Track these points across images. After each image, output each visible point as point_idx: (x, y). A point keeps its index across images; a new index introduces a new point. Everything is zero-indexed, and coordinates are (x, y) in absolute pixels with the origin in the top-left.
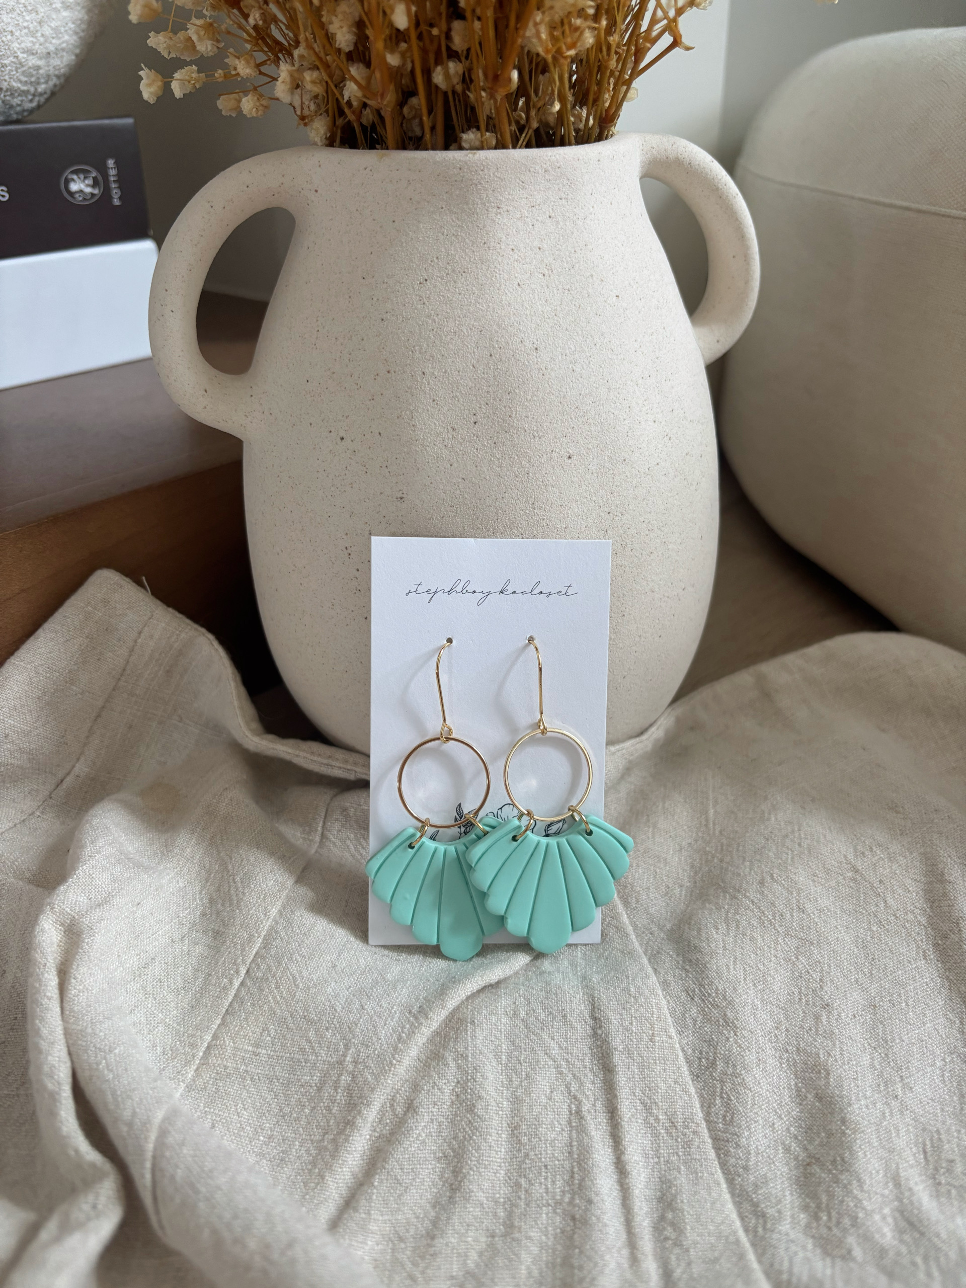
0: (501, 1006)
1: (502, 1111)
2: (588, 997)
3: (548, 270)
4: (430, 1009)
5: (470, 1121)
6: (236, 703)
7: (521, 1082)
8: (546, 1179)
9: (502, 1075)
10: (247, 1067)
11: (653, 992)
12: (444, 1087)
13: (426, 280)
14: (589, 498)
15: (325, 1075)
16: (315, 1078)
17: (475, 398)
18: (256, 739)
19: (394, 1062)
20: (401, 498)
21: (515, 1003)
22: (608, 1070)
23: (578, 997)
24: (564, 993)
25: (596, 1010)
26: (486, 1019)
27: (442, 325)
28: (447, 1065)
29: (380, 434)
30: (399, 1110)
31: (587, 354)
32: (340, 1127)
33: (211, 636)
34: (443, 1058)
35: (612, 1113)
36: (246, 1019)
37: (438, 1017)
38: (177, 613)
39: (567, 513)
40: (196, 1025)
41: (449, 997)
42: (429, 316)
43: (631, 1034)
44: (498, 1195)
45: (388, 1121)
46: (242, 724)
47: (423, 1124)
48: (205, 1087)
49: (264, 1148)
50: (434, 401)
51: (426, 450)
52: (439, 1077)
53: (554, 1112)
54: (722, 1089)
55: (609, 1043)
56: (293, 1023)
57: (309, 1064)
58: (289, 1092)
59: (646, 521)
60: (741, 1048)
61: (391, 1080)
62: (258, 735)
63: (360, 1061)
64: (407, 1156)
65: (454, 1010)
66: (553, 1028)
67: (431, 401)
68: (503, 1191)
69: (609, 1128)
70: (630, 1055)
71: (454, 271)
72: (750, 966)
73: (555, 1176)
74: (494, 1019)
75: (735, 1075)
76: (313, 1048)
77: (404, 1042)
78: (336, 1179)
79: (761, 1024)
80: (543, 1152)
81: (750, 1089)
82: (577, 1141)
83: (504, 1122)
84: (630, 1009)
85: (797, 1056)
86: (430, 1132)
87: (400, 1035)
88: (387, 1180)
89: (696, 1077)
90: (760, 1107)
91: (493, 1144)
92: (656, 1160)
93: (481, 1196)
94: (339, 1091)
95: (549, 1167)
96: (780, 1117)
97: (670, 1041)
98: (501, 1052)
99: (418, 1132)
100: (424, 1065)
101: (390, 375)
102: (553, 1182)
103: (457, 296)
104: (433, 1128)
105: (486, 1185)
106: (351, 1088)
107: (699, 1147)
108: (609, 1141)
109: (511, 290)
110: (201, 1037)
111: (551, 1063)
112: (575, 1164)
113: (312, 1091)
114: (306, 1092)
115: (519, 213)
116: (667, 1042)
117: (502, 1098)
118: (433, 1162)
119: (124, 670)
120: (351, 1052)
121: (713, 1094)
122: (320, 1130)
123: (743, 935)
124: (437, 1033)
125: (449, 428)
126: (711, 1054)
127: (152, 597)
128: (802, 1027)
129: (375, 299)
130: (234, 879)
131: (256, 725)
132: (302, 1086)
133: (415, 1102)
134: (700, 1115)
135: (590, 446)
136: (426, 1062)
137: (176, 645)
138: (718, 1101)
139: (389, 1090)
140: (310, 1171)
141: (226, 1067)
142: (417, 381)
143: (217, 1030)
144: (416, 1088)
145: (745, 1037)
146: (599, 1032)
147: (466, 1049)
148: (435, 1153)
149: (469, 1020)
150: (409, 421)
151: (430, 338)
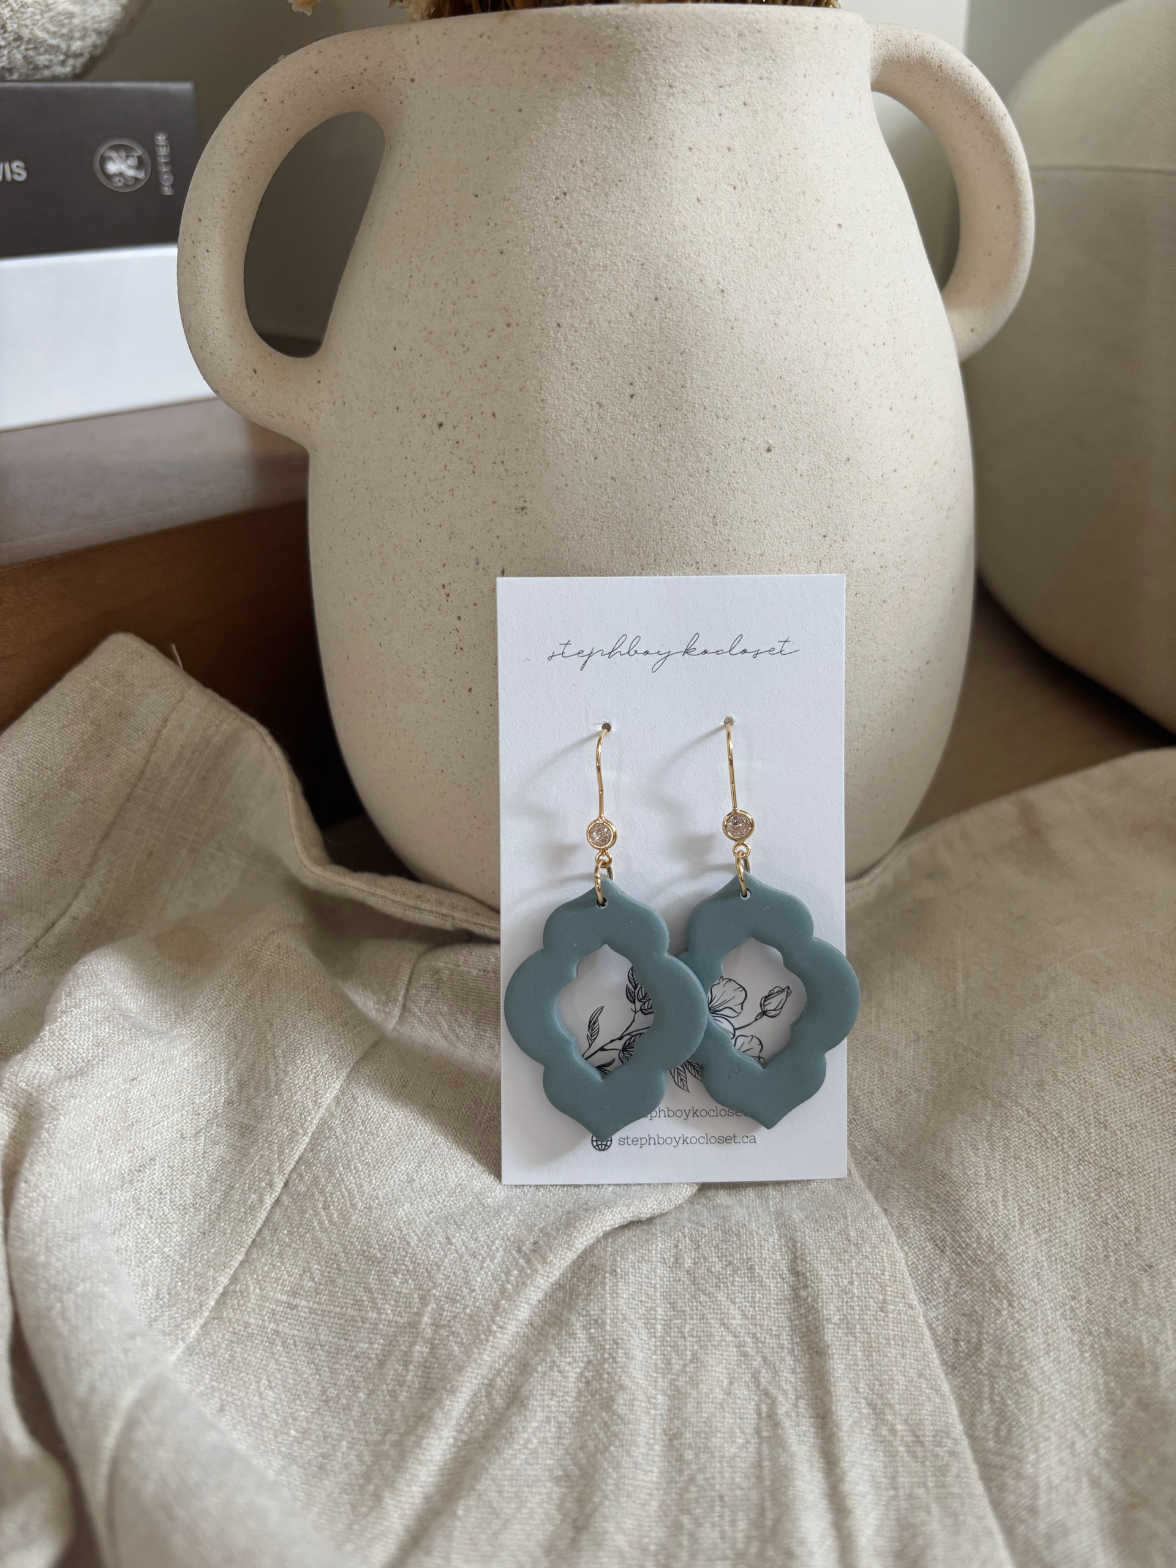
0: (656, 1250)
1: (655, 1409)
2: (786, 1241)
3: (741, 180)
4: (550, 1250)
5: (606, 1423)
6: (293, 821)
7: (685, 1365)
8: (721, 1516)
9: (655, 1354)
10: (278, 1325)
11: (883, 1237)
12: (568, 1368)
13: (565, 194)
14: (796, 511)
15: (391, 1342)
16: (376, 1346)
17: (631, 360)
18: (318, 870)
19: (494, 1328)
20: (523, 509)
21: (677, 1246)
22: (817, 1352)
23: (771, 1239)
24: (751, 1233)
25: (799, 1261)
26: (633, 1268)
27: (586, 256)
28: (572, 1335)
29: (494, 415)
30: (499, 1402)
31: (796, 303)
32: (410, 1423)
33: (263, 731)
34: (567, 1325)
35: (823, 1418)
36: (280, 1255)
37: (561, 1261)
38: (217, 696)
39: (764, 533)
40: (208, 1261)
41: (578, 1232)
42: (568, 244)
43: (852, 1298)
44: (647, 1540)
45: (482, 1417)
46: (299, 849)
47: (535, 1424)
48: (215, 1352)
49: (296, 1447)
50: (572, 364)
51: (559, 436)
52: (561, 1353)
53: (734, 1413)
54: (992, 1388)
55: (818, 1312)
56: (347, 1262)
57: (367, 1325)
58: (337, 1366)
59: (878, 554)
60: (1020, 1325)
61: (489, 1356)
62: (320, 865)
63: (443, 1323)
64: (508, 1473)
65: (585, 1252)
66: (733, 1285)
67: (569, 365)
68: (655, 1534)
69: (819, 1441)
70: (850, 1330)
71: (604, 180)
72: (1028, 1204)
73: (734, 1512)
74: (645, 1268)
75: (1012, 1367)
76: (373, 1300)
77: (510, 1298)
78: (399, 1502)
79: (1049, 1291)
80: (717, 1475)
81: (1036, 1389)
82: (770, 1460)
83: (657, 1426)
84: (849, 1261)
85: (1107, 1340)
86: (544, 1438)
87: (503, 1286)
88: (477, 1507)
89: (952, 1368)
90: (1052, 1417)
91: (640, 1460)
92: (892, 1492)
93: (621, 1540)
94: (411, 1367)
95: (726, 1498)
96: (1083, 1433)
97: (910, 1312)
98: (655, 1319)
99: (526, 1436)
100: (539, 1333)
101: (510, 330)
102: (733, 1523)
103: (609, 215)
104: (549, 1431)
105: (629, 1524)
106: (428, 1364)
107: (958, 1476)
108: (818, 1462)
109: (687, 206)
110: (214, 1278)
111: (730, 1338)
112: (767, 1494)
113: (370, 1365)
114: (362, 1367)
115: (701, 95)
116: (906, 1314)
117: (655, 1389)
118: (549, 1484)
119: (143, 772)
120: (430, 1309)
121: (979, 1396)
122: (380, 1427)
123: (1016, 1159)
124: (559, 1286)
125: (594, 403)
126: (974, 1335)
127: (183, 673)
128: (1112, 1299)
129: (492, 224)
130: (273, 1054)
131: (318, 852)
132: (357, 1357)
133: (523, 1389)
134: (958, 1428)
135: (799, 435)
136: (542, 1329)
137: (215, 740)
138: (987, 1407)
139: (485, 1371)
140: (362, 1488)
141: (247, 1325)
142: (549, 337)
143: (237, 1269)
144: (524, 1368)
145: (1025, 1310)
146: (804, 1294)
147: (603, 1311)
148: (550, 1471)
149: (608, 1268)
150: (536, 395)
151: (569, 275)
